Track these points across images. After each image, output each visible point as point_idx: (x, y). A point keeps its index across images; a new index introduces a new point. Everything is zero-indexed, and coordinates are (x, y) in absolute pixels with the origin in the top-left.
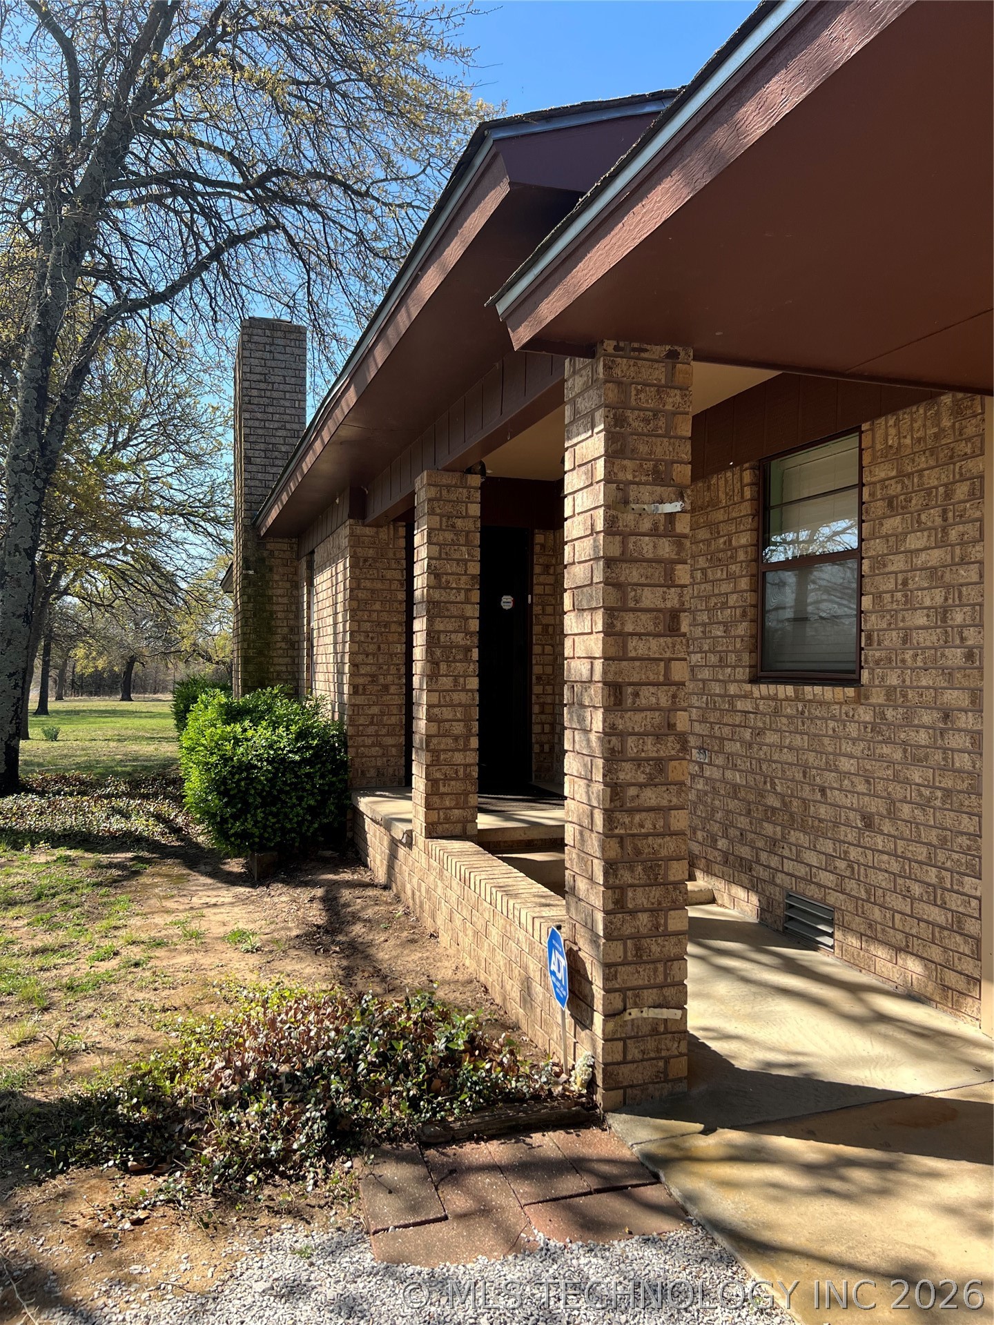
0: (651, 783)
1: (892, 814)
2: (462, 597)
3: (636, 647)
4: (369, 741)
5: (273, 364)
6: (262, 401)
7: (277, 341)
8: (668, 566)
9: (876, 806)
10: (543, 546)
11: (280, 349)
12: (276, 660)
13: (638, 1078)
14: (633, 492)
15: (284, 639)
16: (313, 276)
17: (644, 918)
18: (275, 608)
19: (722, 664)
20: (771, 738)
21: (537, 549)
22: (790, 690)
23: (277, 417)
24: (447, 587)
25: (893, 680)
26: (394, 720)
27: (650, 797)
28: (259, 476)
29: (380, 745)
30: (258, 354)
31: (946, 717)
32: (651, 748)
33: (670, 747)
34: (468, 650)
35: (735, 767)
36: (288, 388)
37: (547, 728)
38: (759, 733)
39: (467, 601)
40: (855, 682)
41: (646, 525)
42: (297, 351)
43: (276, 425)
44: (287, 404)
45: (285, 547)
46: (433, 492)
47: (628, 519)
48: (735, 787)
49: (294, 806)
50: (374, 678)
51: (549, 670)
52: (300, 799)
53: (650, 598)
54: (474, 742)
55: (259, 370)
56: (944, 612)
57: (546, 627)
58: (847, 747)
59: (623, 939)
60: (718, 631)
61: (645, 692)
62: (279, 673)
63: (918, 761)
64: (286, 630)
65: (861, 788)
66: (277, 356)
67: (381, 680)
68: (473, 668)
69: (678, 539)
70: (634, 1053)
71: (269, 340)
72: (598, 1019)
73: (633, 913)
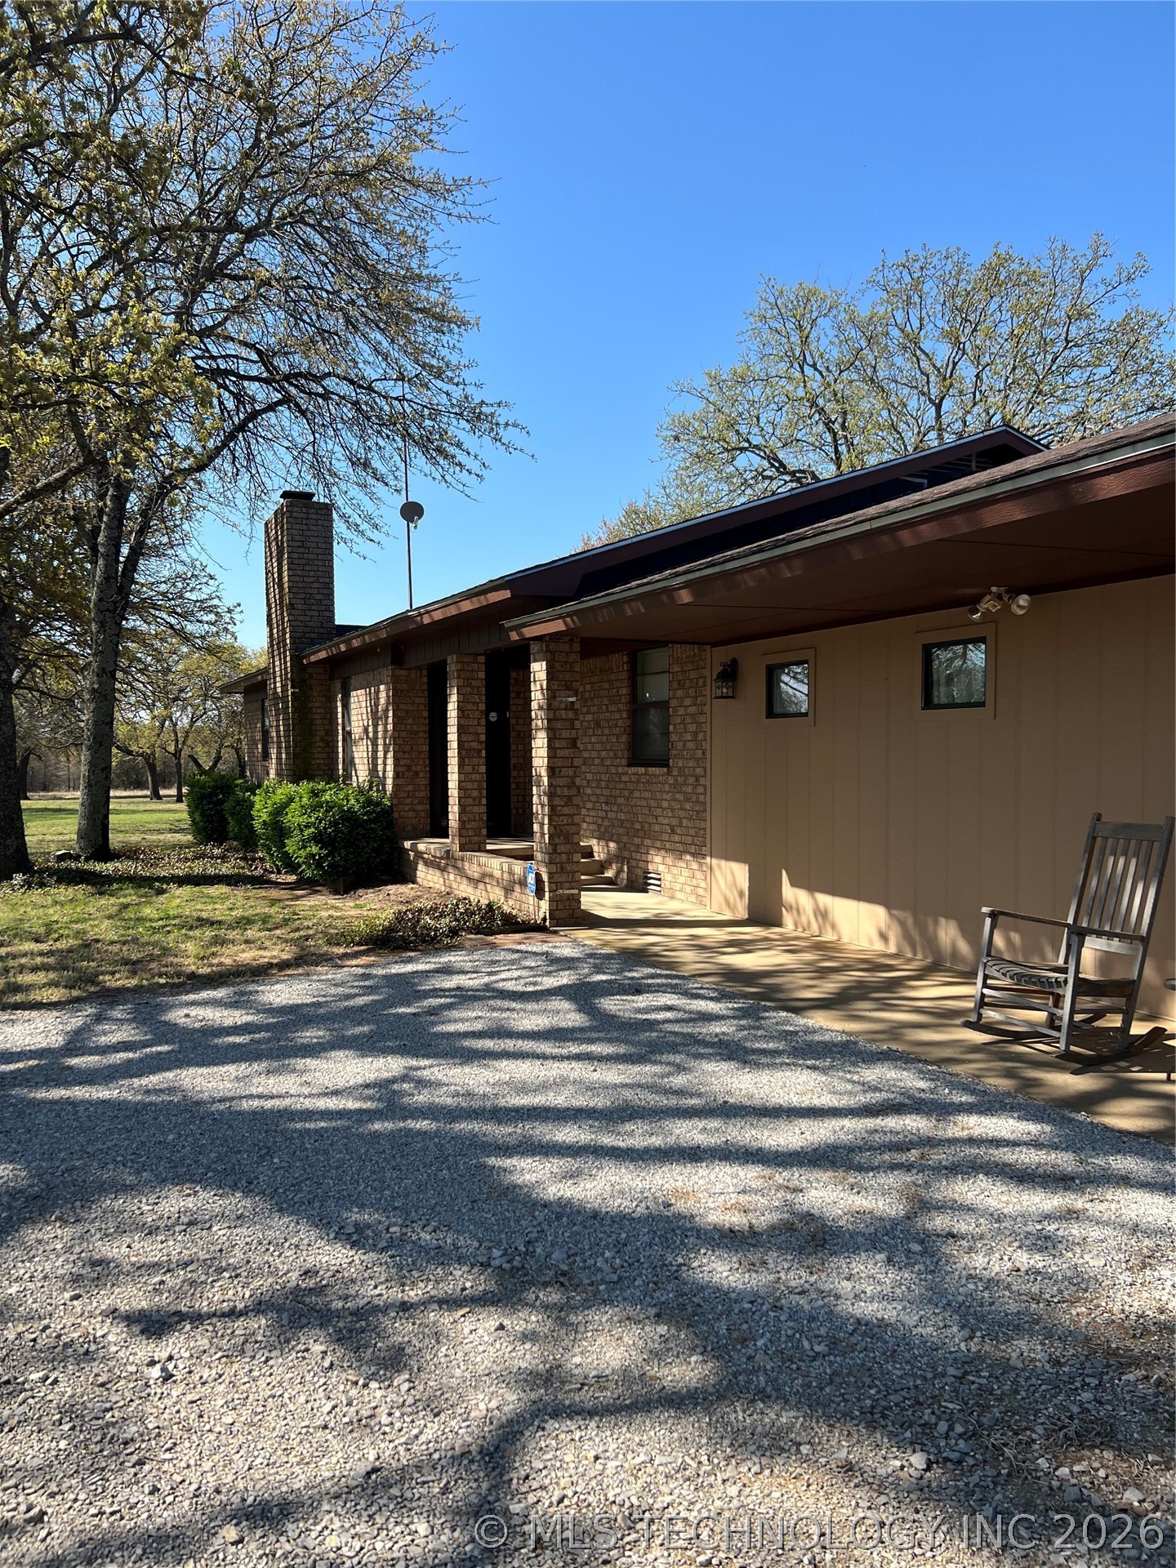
0: (566, 805)
1: (680, 825)
2: (476, 722)
3: (560, 753)
4: (407, 808)
5: (309, 533)
6: (301, 561)
7: (311, 516)
8: (572, 721)
9: (675, 822)
10: (516, 680)
11: (314, 522)
12: (316, 756)
13: (563, 916)
14: (557, 693)
15: (322, 740)
16: (317, 435)
17: (564, 856)
18: (315, 716)
19: (616, 757)
20: (637, 794)
21: (512, 682)
22: (642, 770)
23: (312, 574)
24: (468, 718)
25: (680, 764)
26: (422, 794)
27: (566, 810)
28: (301, 618)
29: (414, 810)
30: (297, 527)
31: (697, 780)
32: (566, 792)
33: (574, 791)
34: (479, 751)
35: (621, 811)
36: (320, 551)
37: (521, 798)
38: (631, 792)
39: (479, 725)
40: (667, 766)
41: (563, 706)
42: (326, 524)
43: (312, 580)
44: (320, 563)
45: (321, 671)
46: (459, 666)
47: (555, 704)
48: (622, 821)
49: (364, 847)
50: (409, 767)
51: (521, 760)
52: (368, 843)
53: (565, 734)
54: (484, 801)
55: (298, 538)
56: (695, 734)
57: (519, 732)
58: (665, 796)
59: (556, 864)
60: (614, 740)
61: (563, 770)
62: (319, 765)
63: (688, 800)
64: (323, 733)
65: (670, 814)
66: (312, 527)
67: (414, 768)
68: (483, 761)
69: (576, 711)
70: (560, 907)
71: (305, 516)
72: (547, 894)
73: (560, 854)
